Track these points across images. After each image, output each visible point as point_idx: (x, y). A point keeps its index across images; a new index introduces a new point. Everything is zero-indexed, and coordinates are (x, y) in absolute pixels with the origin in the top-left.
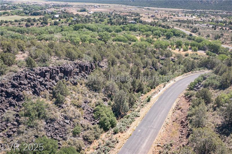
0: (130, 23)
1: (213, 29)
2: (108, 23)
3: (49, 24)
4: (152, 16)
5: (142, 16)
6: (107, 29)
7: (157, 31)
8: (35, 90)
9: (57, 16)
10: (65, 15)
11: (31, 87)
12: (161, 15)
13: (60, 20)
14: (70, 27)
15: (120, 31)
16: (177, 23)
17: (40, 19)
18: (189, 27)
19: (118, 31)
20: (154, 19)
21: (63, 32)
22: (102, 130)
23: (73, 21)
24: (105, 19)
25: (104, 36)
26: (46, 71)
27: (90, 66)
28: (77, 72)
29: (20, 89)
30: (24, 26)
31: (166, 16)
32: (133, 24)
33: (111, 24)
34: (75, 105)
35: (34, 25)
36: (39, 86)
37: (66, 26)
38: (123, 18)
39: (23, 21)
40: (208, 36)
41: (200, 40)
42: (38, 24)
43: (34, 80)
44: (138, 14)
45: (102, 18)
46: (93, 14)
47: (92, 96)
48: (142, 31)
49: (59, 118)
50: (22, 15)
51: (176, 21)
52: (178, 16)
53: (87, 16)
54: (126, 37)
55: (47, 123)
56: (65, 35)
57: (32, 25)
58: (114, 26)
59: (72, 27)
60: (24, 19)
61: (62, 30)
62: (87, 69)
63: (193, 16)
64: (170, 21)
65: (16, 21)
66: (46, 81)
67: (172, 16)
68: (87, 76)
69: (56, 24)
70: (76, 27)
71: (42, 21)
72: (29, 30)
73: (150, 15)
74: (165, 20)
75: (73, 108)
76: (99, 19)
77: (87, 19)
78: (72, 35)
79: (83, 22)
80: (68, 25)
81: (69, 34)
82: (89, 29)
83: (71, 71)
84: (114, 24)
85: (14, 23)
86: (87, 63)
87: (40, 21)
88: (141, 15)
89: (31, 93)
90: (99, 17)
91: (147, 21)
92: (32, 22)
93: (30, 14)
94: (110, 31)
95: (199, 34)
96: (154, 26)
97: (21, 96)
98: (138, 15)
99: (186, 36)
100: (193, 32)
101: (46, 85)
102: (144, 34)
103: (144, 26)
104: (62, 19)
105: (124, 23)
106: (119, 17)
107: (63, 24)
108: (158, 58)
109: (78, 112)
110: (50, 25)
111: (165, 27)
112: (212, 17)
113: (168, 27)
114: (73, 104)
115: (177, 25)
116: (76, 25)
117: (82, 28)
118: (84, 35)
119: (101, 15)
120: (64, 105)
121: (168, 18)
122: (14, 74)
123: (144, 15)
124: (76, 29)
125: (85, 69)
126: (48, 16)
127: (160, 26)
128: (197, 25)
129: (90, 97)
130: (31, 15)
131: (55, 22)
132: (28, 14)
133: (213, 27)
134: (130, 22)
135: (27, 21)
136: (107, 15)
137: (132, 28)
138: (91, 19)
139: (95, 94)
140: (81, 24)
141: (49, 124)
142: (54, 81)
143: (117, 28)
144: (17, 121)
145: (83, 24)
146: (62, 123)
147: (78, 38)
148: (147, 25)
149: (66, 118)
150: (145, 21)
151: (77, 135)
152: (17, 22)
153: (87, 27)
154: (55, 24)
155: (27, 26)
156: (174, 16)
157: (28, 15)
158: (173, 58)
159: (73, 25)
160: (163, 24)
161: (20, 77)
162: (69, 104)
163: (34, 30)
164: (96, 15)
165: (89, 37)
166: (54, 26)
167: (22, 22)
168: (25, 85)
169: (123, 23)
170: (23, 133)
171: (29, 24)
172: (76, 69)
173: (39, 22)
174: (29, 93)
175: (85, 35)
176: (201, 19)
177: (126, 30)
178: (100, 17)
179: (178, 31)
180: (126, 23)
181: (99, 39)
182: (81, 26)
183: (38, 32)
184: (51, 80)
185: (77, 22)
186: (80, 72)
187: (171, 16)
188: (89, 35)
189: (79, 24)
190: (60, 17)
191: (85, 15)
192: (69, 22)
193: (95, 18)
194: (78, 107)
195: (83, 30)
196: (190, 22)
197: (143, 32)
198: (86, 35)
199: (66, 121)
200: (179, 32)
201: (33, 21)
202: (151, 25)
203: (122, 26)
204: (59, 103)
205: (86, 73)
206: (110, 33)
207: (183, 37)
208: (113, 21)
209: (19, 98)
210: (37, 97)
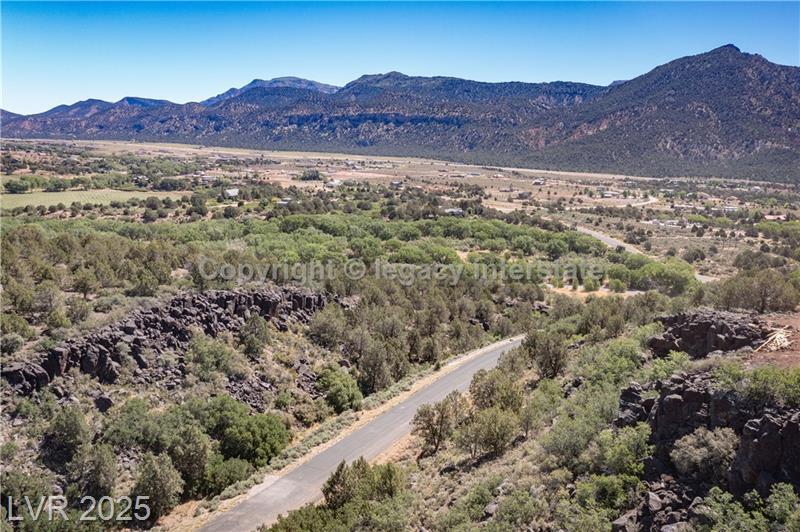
0: (447, 215)
1: (695, 234)
2: (383, 213)
3: (210, 215)
4: (521, 197)
5: (490, 196)
6: (376, 232)
7: (521, 238)
8: (209, 327)
9: (233, 192)
10: (257, 189)
11: (202, 321)
12: (549, 193)
13: (240, 204)
14: (271, 224)
15: (414, 236)
16: (590, 216)
17: (184, 199)
18: (622, 228)
19: (408, 237)
20: (524, 204)
21: (252, 237)
22: (332, 409)
23: (280, 207)
24: (374, 201)
25: (365, 247)
26: (229, 298)
27: (317, 300)
28: (287, 308)
29: (184, 321)
30: (139, 219)
31: (566, 196)
32: (453, 218)
33: (391, 218)
34: (282, 362)
35: (165, 216)
36: (216, 322)
37: (257, 220)
38: (430, 199)
39: (134, 205)
40: (672, 253)
41: (638, 261)
42: (177, 214)
43: (207, 310)
44: (480, 189)
45: (366, 199)
46: (340, 188)
47: (316, 353)
48: (479, 237)
49: (250, 377)
50: (128, 188)
51: (590, 211)
52: (603, 197)
53: (320, 194)
54: (428, 252)
55: (231, 380)
56: (257, 245)
57: (162, 216)
58: (396, 223)
59: (275, 224)
60: (137, 199)
61: (246, 232)
62: (309, 305)
63: (650, 197)
64: (571, 210)
65: (115, 205)
66: (228, 314)
67: (585, 197)
68: (308, 318)
69: (229, 214)
70: (287, 223)
71: (189, 206)
72: (153, 229)
73: (516, 193)
74: (557, 206)
75: (276, 366)
76: (358, 201)
77: (322, 202)
78: (277, 243)
79: (309, 210)
80: (264, 217)
81: (266, 241)
82: (324, 228)
83: (276, 303)
84: (400, 218)
85: (111, 210)
86: (310, 293)
87: (184, 207)
88: (487, 192)
89: (202, 330)
90: (357, 197)
91: (498, 209)
92: (160, 209)
93: (150, 186)
94: (385, 237)
95: (648, 248)
96: (516, 223)
97: (187, 332)
98: (477, 190)
99: (607, 253)
100: (631, 241)
101: (228, 322)
102: (483, 244)
103: (488, 223)
104: (248, 200)
105: (428, 213)
106: (418, 196)
107: (250, 215)
108: (501, 301)
109: (286, 373)
110: (214, 217)
111: (551, 226)
112: (712, 199)
113: (560, 228)
114: (278, 359)
115: (589, 221)
116: (287, 218)
117: (305, 226)
118: (308, 245)
119: (363, 190)
120: (260, 360)
121: (571, 202)
122: (173, 298)
123: (494, 192)
124: (287, 228)
125: (304, 303)
126: (204, 192)
127: (534, 223)
128: (651, 222)
129: (312, 355)
130: (155, 188)
131: (226, 210)
132: (146, 186)
133: (694, 229)
134: (447, 211)
135: (148, 206)
136: (381, 192)
137: (452, 228)
138: (332, 203)
139: (324, 351)
140: (301, 215)
141: (233, 383)
142: (241, 319)
143: (404, 229)
144: (181, 368)
145: (310, 216)
146: (256, 385)
147: (291, 253)
148: (497, 220)
149: (263, 378)
150: (494, 210)
151: (283, 408)
152: (119, 208)
153: (320, 223)
154: (226, 216)
155: (147, 218)
156: (591, 195)
157: (143, 188)
158: (544, 303)
159: (280, 219)
160: (546, 218)
161: (184, 300)
162: (269, 359)
163: (167, 231)
164: (349, 190)
165: (322, 250)
166: (224, 220)
167: (131, 209)
168: (191, 315)
169: (425, 215)
170: (191, 386)
171: (154, 213)
172: (287, 302)
173: (179, 209)
174: (198, 330)
175: (311, 244)
176: (672, 207)
177: (433, 235)
178: (361, 196)
179: (584, 238)
180: (434, 213)
181: (350, 257)
182: (302, 222)
183: (180, 234)
184: (236, 316)
185: (292, 209)
186: (295, 309)
187: (580, 197)
188: (323, 244)
189: (296, 216)
190: (243, 196)
191: (317, 189)
192: (269, 209)
193: (345, 201)
194: (288, 365)
195: (307, 231)
196: (634, 212)
197: (482, 239)
198: (314, 245)
199: (264, 384)
200: (587, 242)
201: (164, 206)
202: (509, 221)
203: (422, 222)
204: (252, 353)
205: (308, 313)
206: (384, 243)
207: (596, 255)
208: (397, 209)
209: (183, 335)
210: (211, 338)
